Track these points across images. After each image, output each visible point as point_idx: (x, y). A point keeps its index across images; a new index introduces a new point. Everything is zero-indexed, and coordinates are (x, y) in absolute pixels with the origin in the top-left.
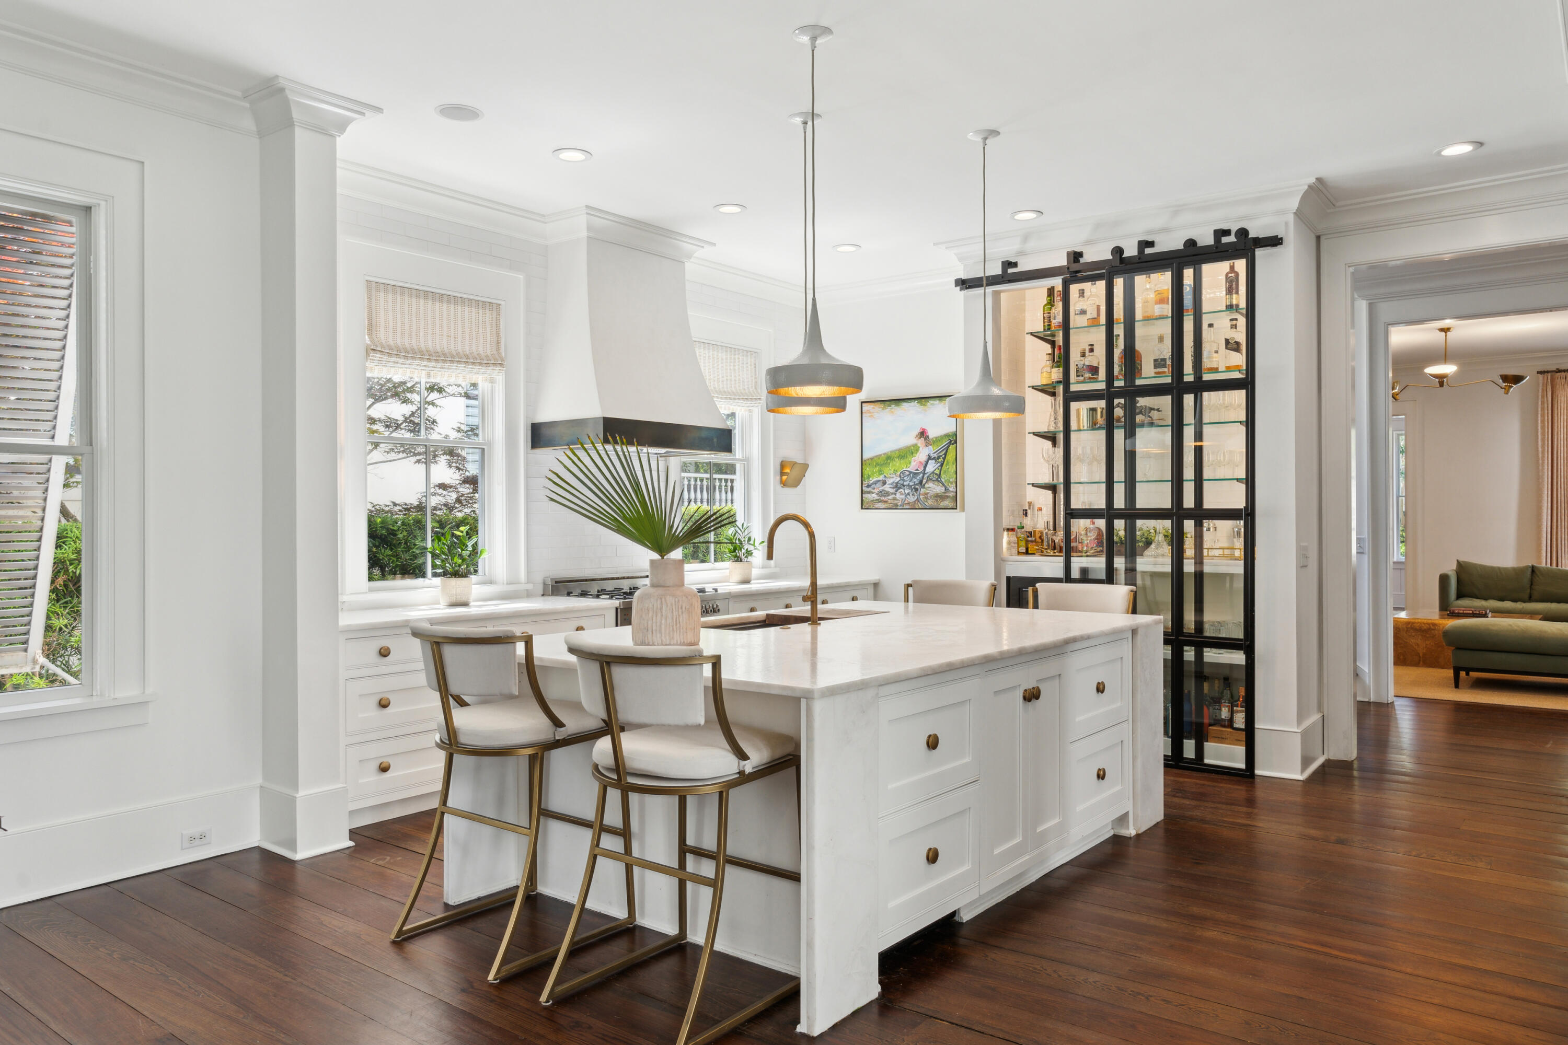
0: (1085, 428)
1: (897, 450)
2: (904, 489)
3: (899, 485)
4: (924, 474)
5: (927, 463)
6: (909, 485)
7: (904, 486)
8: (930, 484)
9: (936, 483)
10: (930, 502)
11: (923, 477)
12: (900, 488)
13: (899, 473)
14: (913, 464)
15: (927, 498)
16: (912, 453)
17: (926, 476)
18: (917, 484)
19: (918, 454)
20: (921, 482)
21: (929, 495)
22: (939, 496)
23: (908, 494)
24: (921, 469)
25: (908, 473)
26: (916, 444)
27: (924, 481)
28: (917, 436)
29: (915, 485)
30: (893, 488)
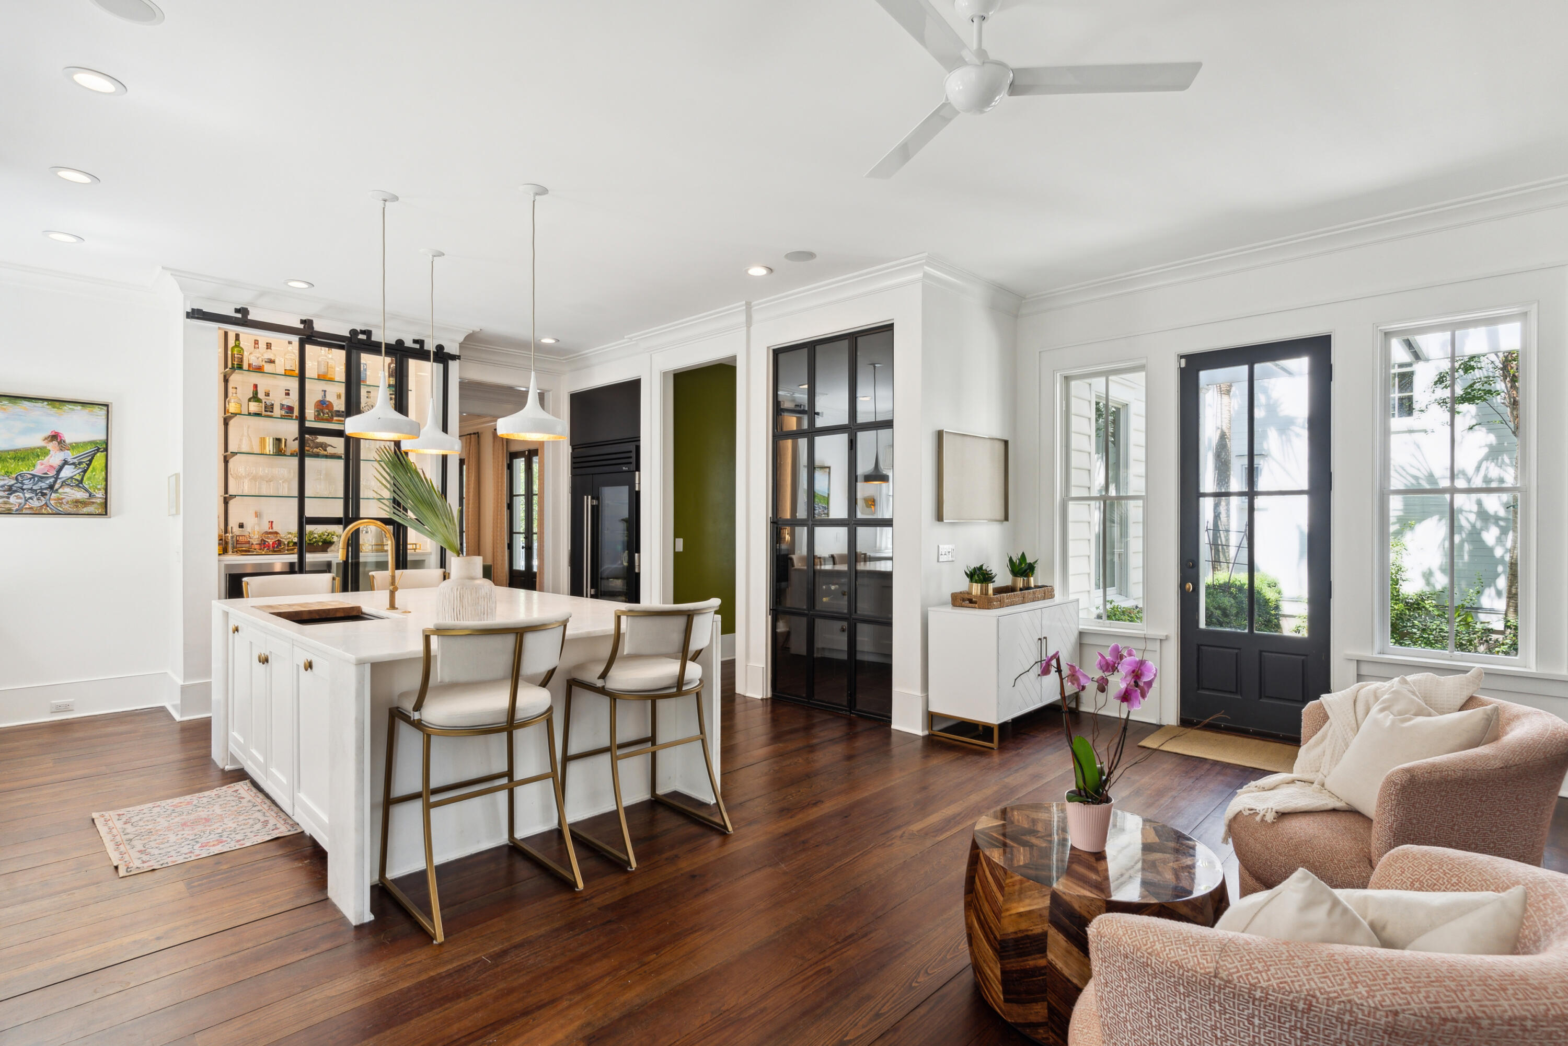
0: (272, 453)
1: (11, 451)
2: (24, 494)
3: (14, 488)
4: (57, 479)
5: (61, 468)
6: (31, 489)
7: (23, 490)
8: (67, 490)
9: (76, 489)
10: (67, 508)
11: (55, 482)
12: (16, 491)
13: (14, 475)
14: (39, 467)
15: (61, 503)
16: (38, 456)
17: (59, 481)
18: (46, 489)
19: (47, 458)
20: (51, 487)
21: (64, 501)
22: (81, 502)
23: (31, 498)
24: (52, 473)
25: (30, 476)
26: (46, 447)
27: (57, 486)
28: (46, 439)
29: (41, 489)
30: (4, 491)
